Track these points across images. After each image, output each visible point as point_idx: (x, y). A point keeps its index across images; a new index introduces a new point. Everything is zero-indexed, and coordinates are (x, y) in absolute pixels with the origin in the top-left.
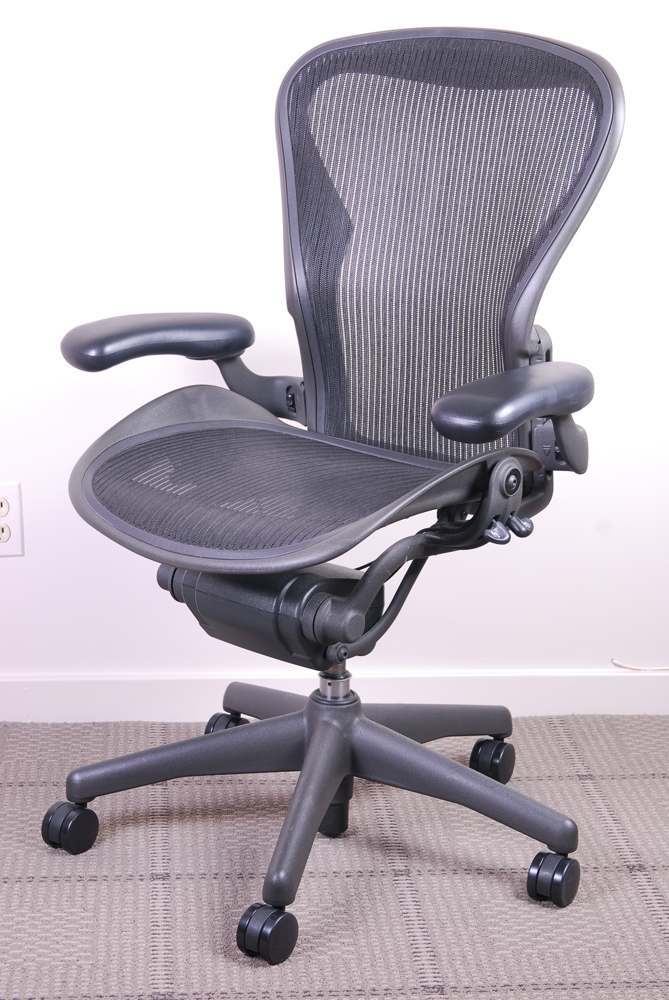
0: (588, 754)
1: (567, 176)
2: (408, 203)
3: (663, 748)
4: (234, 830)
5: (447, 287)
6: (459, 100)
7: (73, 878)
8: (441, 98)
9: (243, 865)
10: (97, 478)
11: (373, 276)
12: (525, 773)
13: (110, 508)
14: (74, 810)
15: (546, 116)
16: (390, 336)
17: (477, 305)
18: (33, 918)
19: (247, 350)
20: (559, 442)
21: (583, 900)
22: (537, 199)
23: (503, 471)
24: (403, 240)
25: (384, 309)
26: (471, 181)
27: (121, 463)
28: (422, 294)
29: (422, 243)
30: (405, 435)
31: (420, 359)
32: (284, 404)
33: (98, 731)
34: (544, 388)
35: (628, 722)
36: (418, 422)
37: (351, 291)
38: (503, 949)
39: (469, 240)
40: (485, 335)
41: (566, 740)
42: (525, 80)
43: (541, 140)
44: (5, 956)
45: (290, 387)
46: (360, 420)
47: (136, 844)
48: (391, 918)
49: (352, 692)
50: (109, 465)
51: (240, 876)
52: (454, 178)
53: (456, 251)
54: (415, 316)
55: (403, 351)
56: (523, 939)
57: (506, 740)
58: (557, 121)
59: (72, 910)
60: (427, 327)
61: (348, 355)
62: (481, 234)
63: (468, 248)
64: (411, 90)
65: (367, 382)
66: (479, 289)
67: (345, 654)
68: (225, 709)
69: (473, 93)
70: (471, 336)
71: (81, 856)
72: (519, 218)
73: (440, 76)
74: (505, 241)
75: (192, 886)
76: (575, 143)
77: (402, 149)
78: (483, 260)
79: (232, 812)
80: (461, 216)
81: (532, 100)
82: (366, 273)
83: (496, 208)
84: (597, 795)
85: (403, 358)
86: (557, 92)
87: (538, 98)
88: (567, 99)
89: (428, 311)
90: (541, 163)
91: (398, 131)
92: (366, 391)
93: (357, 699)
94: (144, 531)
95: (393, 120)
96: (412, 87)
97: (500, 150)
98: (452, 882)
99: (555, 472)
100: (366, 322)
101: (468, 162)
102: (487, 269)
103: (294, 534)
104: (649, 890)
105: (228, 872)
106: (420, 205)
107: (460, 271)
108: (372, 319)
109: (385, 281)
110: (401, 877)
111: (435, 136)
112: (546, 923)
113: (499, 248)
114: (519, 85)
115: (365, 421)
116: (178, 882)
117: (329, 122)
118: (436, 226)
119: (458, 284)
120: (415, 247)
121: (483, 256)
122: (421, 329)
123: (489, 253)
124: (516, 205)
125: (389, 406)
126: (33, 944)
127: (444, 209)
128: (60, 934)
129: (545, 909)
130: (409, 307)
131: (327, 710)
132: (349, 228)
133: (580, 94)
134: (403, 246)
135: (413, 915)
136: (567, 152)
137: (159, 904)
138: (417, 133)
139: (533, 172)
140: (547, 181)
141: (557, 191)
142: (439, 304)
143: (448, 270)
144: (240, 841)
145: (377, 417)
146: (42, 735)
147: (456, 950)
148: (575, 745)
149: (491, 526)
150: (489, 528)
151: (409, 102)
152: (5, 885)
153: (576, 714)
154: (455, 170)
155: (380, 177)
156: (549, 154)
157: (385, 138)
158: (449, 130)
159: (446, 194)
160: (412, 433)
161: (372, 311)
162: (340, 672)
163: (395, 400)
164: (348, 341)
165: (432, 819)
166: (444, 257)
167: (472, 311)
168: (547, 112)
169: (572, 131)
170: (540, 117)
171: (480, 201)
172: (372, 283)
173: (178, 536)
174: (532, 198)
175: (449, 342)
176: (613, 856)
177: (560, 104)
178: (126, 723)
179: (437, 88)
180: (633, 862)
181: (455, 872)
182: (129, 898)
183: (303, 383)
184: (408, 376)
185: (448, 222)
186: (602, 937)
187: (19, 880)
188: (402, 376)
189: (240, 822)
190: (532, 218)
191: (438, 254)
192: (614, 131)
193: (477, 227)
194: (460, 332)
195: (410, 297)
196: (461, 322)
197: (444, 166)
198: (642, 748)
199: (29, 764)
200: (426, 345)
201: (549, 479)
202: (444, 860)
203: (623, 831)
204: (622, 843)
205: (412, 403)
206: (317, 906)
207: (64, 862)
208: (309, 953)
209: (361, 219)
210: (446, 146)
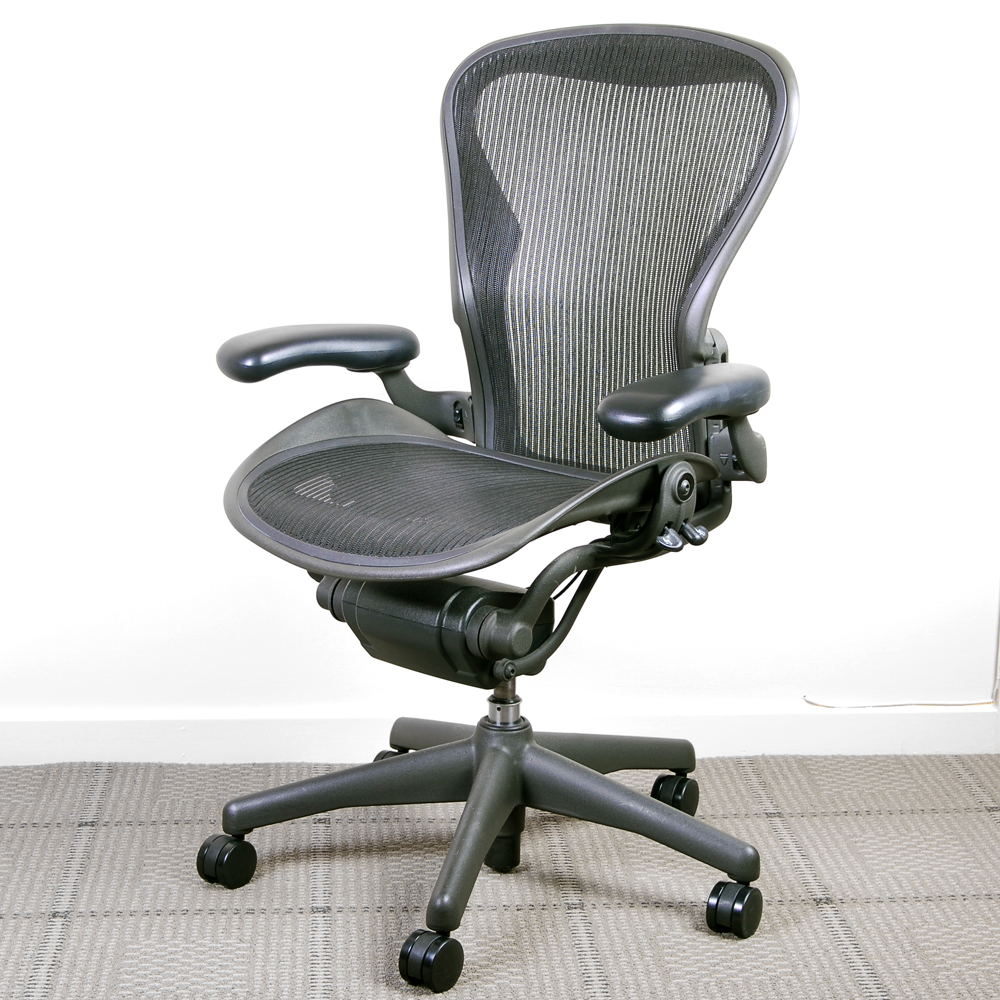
0: (777, 793)
1: (741, 172)
2: (578, 205)
3: (858, 786)
4: (399, 866)
5: (619, 292)
6: (630, 98)
7: (229, 911)
8: (612, 96)
9: (408, 899)
10: (253, 490)
11: (542, 282)
12: (710, 811)
13: (266, 519)
14: (231, 842)
15: (719, 112)
16: (561, 345)
17: (650, 309)
18: (187, 949)
19: (411, 362)
20: (736, 450)
21: (766, 932)
22: (710, 197)
23: (674, 476)
24: (573, 244)
25: (554, 316)
26: (643, 181)
27: (278, 475)
28: (594, 300)
29: (593, 247)
30: (578, 449)
31: (592, 367)
32: (451, 421)
33: (258, 772)
34: (716, 386)
35: (821, 762)
36: (590, 434)
37: (520, 299)
38: (679, 978)
39: (642, 242)
40: (659, 340)
41: (754, 779)
42: (697, 75)
43: (714, 136)
44: (157, 984)
45: (457, 402)
46: (530, 434)
47: (296, 879)
48: (562, 949)
49: (523, 719)
50: (266, 477)
51: (405, 909)
52: (625, 178)
53: (628, 254)
54: (587, 323)
55: (574, 360)
56: (700, 968)
57: (689, 775)
58: (730, 115)
59: (228, 941)
60: (598, 334)
61: (517, 366)
62: (654, 235)
63: (641, 249)
64: (581, 89)
65: (537, 395)
66: (652, 292)
67: (513, 671)
68: (392, 746)
69: (644, 91)
70: (644, 341)
71: (238, 891)
72: (692, 217)
73: (610, 74)
74: (678, 241)
75: (353, 919)
76: (749, 138)
77: (572, 150)
78: (656, 262)
79: (398, 849)
80: (633, 218)
81: (704, 95)
82: (535, 280)
83: (668, 208)
84: (785, 832)
85: (574, 368)
86: (730, 86)
87: (711, 93)
88: (740, 93)
89: (599, 317)
90: (714, 159)
91: (568, 131)
92: (536, 403)
93: (528, 726)
94: (301, 541)
95: (562, 121)
96: (581, 86)
97: (672, 147)
98: (629, 914)
99: (733, 482)
100: (535, 332)
101: (640, 162)
102: (659, 271)
103: (457, 539)
104: (835, 922)
105: (393, 905)
106: (591, 207)
107: (632, 275)
108: (542, 328)
109: (555, 288)
110: (574, 911)
111: (606, 135)
112: (725, 954)
113: (672, 250)
114: (692, 81)
115: (536, 436)
116: (339, 915)
117: (495, 125)
118: (607, 228)
119: (631, 288)
120: (585, 251)
121: (656, 258)
122: (592, 337)
123: (661, 255)
124: (690, 203)
125: (561, 418)
126: (187, 972)
127: (616, 211)
128: (214, 964)
129: (726, 940)
130: (580, 314)
131: (496, 735)
132: (518, 234)
133: (753, 87)
134: (573, 250)
135: (586, 946)
136: (741, 147)
137: (319, 936)
138: (587, 133)
139: (706, 169)
140: (720, 177)
141: (730, 188)
142: (611, 310)
143: (620, 274)
144: (406, 876)
145: (548, 431)
146: (199, 775)
147: (630, 979)
148: (764, 784)
149: (663, 533)
150: (662, 535)
151: (578, 102)
152: (158, 917)
153: (767, 754)
154: (627, 170)
155: (549, 179)
156: (722, 150)
157: (554, 139)
158: (619, 128)
159: (618, 195)
160: (584, 446)
161: (541, 318)
162: (510, 696)
163: (567, 412)
164: (517, 351)
165: (608, 855)
166: (616, 260)
167: (645, 316)
168: (720, 106)
169: (745, 125)
170: (713, 112)
171: (652, 201)
172: (542, 289)
173: (336, 545)
174: (705, 196)
175: (622, 349)
176: (799, 890)
177: (733, 98)
178: (288, 764)
179: (607, 86)
180: (820, 895)
181: (632, 905)
182: (288, 930)
183: (471, 397)
184: (580, 386)
185: (620, 224)
186: (785, 967)
187: (173, 912)
188: (574, 388)
189: (406, 858)
190: (705, 217)
191: (610, 258)
192: (788, 124)
193: (649, 228)
194: (633, 338)
195: (581, 303)
196: (634, 327)
197: (615, 166)
198: (835, 787)
199: (185, 803)
200: (598, 353)
201: (727, 490)
202: (621, 894)
203: (811, 866)
204: (810, 878)
205: (585, 415)
206: (485, 937)
207: (221, 896)
208: (476, 982)
209: (529, 224)
210: (617, 146)
